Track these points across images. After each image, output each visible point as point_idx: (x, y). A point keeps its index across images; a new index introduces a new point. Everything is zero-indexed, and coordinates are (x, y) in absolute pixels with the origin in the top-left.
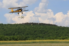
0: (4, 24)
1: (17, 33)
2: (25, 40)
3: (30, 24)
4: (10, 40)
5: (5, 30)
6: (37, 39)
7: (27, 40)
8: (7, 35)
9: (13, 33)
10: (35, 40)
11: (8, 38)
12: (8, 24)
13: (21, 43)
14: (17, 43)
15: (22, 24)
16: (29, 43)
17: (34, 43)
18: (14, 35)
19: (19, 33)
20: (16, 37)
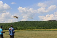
0: (38, 21)
1: (45, 25)
2: (49, 29)
3: (52, 21)
4: (42, 29)
5: (39, 24)
6: (56, 29)
7: (51, 29)
8: (40, 26)
9: (43, 25)
10: (55, 29)
11: (40, 28)
12: (41, 21)
13: (47, 31)
14: (45, 31)
15: (47, 21)
16: (52, 31)
17: (54, 30)
18: (43, 26)
19: (46, 26)
20: (44, 28)
